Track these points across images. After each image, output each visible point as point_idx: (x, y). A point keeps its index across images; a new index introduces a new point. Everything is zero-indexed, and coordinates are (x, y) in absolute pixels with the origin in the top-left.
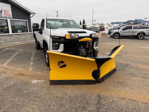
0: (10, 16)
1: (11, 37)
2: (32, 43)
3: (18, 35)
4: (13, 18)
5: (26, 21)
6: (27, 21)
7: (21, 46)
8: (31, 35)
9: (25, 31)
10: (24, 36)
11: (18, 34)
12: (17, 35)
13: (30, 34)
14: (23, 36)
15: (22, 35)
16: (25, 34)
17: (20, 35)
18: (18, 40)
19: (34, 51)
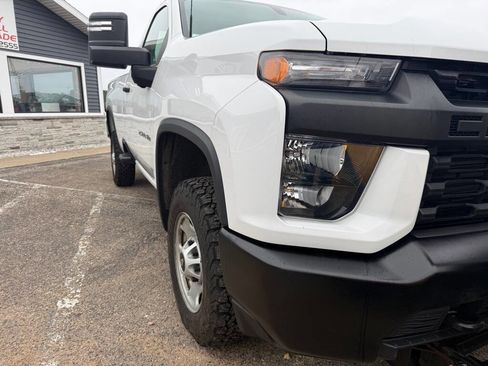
0: (10, 41)
1: (10, 129)
2: (97, 156)
3: (42, 122)
4: (20, 52)
5: (79, 68)
6: (82, 65)
7: (45, 168)
8: (96, 122)
9: (74, 108)
10: (66, 128)
11: (42, 119)
12: (35, 119)
13: (92, 118)
14: (63, 126)
15: (57, 123)
16: (73, 118)
17: (48, 123)
18: (40, 144)
19: (103, 195)
